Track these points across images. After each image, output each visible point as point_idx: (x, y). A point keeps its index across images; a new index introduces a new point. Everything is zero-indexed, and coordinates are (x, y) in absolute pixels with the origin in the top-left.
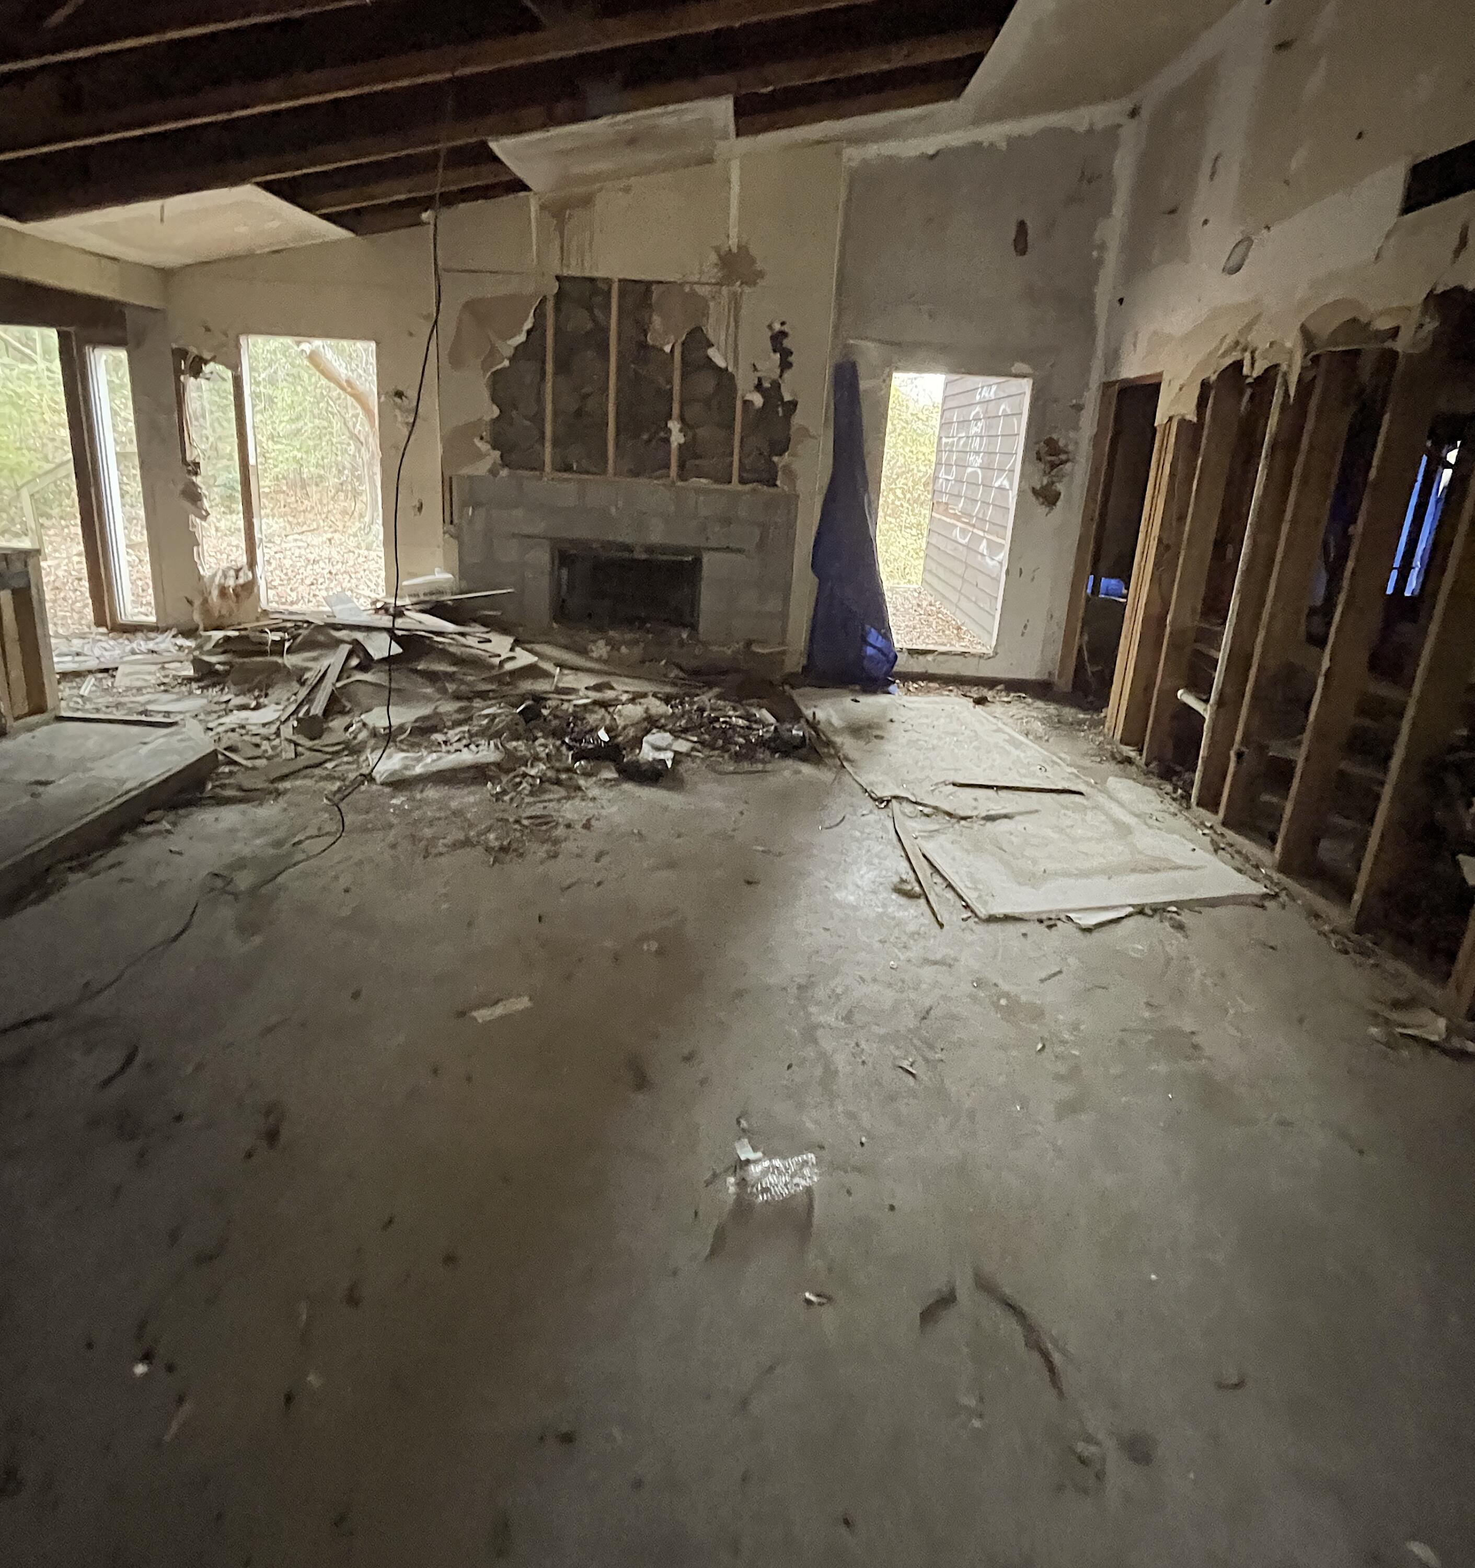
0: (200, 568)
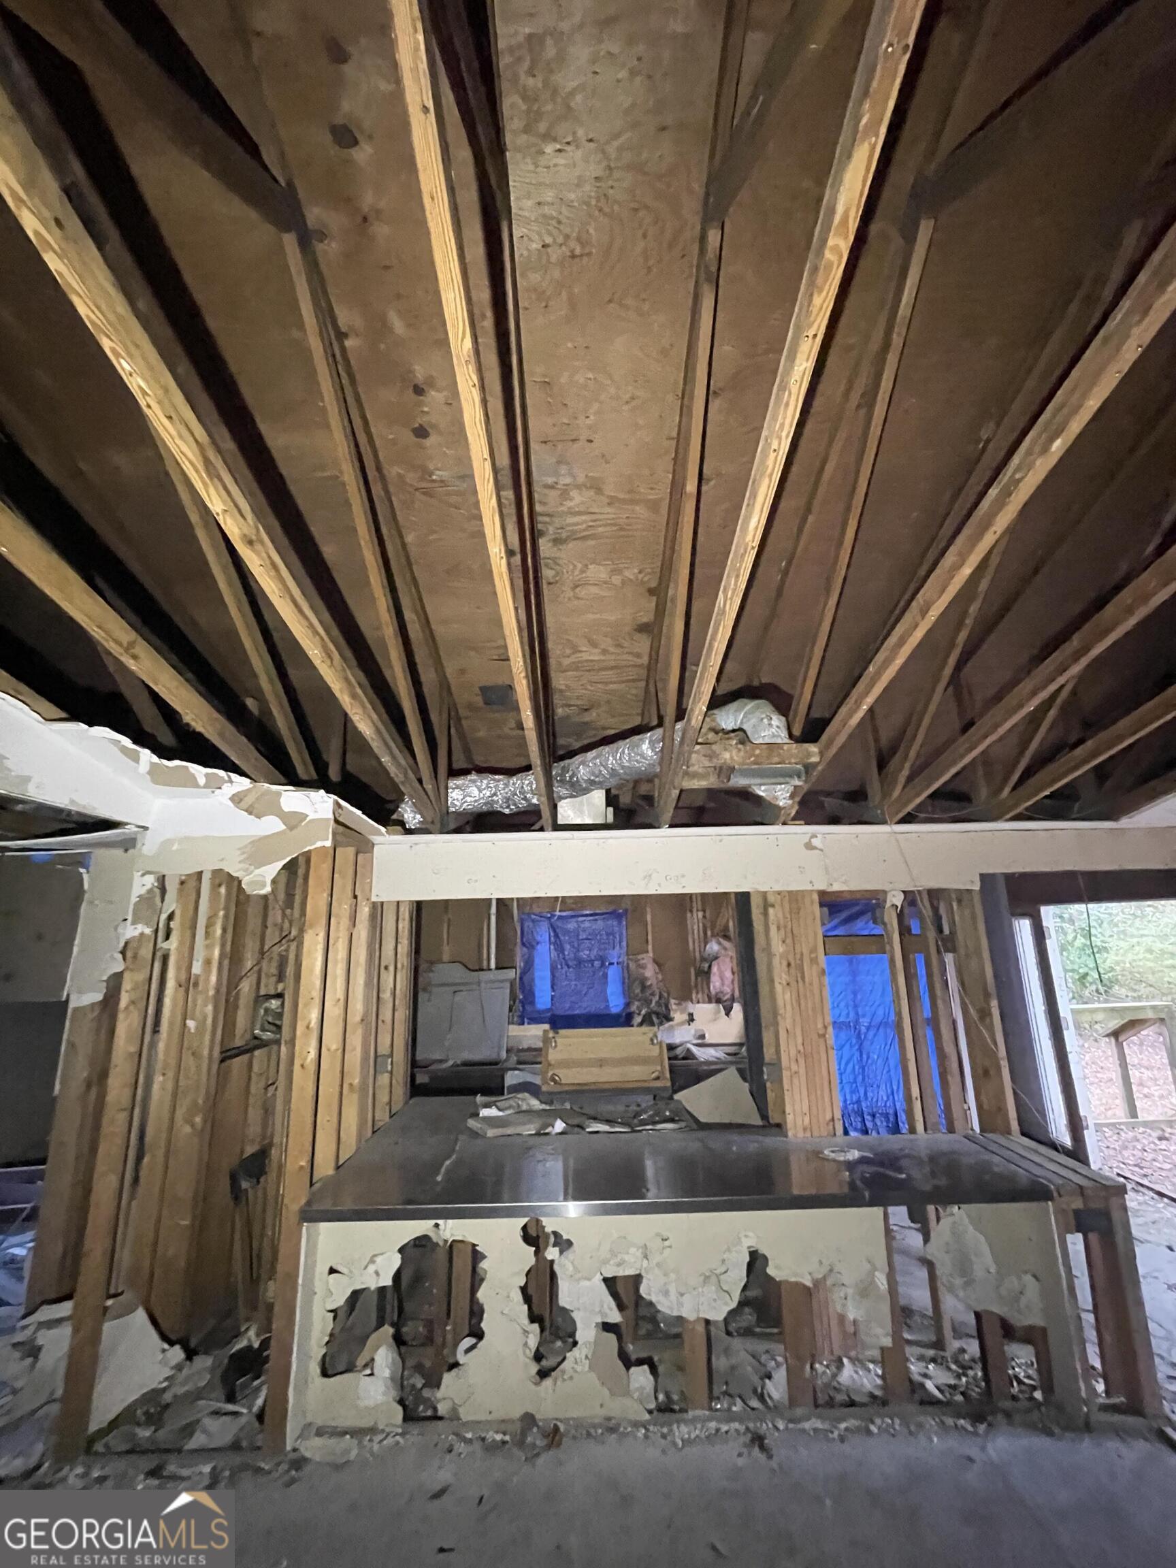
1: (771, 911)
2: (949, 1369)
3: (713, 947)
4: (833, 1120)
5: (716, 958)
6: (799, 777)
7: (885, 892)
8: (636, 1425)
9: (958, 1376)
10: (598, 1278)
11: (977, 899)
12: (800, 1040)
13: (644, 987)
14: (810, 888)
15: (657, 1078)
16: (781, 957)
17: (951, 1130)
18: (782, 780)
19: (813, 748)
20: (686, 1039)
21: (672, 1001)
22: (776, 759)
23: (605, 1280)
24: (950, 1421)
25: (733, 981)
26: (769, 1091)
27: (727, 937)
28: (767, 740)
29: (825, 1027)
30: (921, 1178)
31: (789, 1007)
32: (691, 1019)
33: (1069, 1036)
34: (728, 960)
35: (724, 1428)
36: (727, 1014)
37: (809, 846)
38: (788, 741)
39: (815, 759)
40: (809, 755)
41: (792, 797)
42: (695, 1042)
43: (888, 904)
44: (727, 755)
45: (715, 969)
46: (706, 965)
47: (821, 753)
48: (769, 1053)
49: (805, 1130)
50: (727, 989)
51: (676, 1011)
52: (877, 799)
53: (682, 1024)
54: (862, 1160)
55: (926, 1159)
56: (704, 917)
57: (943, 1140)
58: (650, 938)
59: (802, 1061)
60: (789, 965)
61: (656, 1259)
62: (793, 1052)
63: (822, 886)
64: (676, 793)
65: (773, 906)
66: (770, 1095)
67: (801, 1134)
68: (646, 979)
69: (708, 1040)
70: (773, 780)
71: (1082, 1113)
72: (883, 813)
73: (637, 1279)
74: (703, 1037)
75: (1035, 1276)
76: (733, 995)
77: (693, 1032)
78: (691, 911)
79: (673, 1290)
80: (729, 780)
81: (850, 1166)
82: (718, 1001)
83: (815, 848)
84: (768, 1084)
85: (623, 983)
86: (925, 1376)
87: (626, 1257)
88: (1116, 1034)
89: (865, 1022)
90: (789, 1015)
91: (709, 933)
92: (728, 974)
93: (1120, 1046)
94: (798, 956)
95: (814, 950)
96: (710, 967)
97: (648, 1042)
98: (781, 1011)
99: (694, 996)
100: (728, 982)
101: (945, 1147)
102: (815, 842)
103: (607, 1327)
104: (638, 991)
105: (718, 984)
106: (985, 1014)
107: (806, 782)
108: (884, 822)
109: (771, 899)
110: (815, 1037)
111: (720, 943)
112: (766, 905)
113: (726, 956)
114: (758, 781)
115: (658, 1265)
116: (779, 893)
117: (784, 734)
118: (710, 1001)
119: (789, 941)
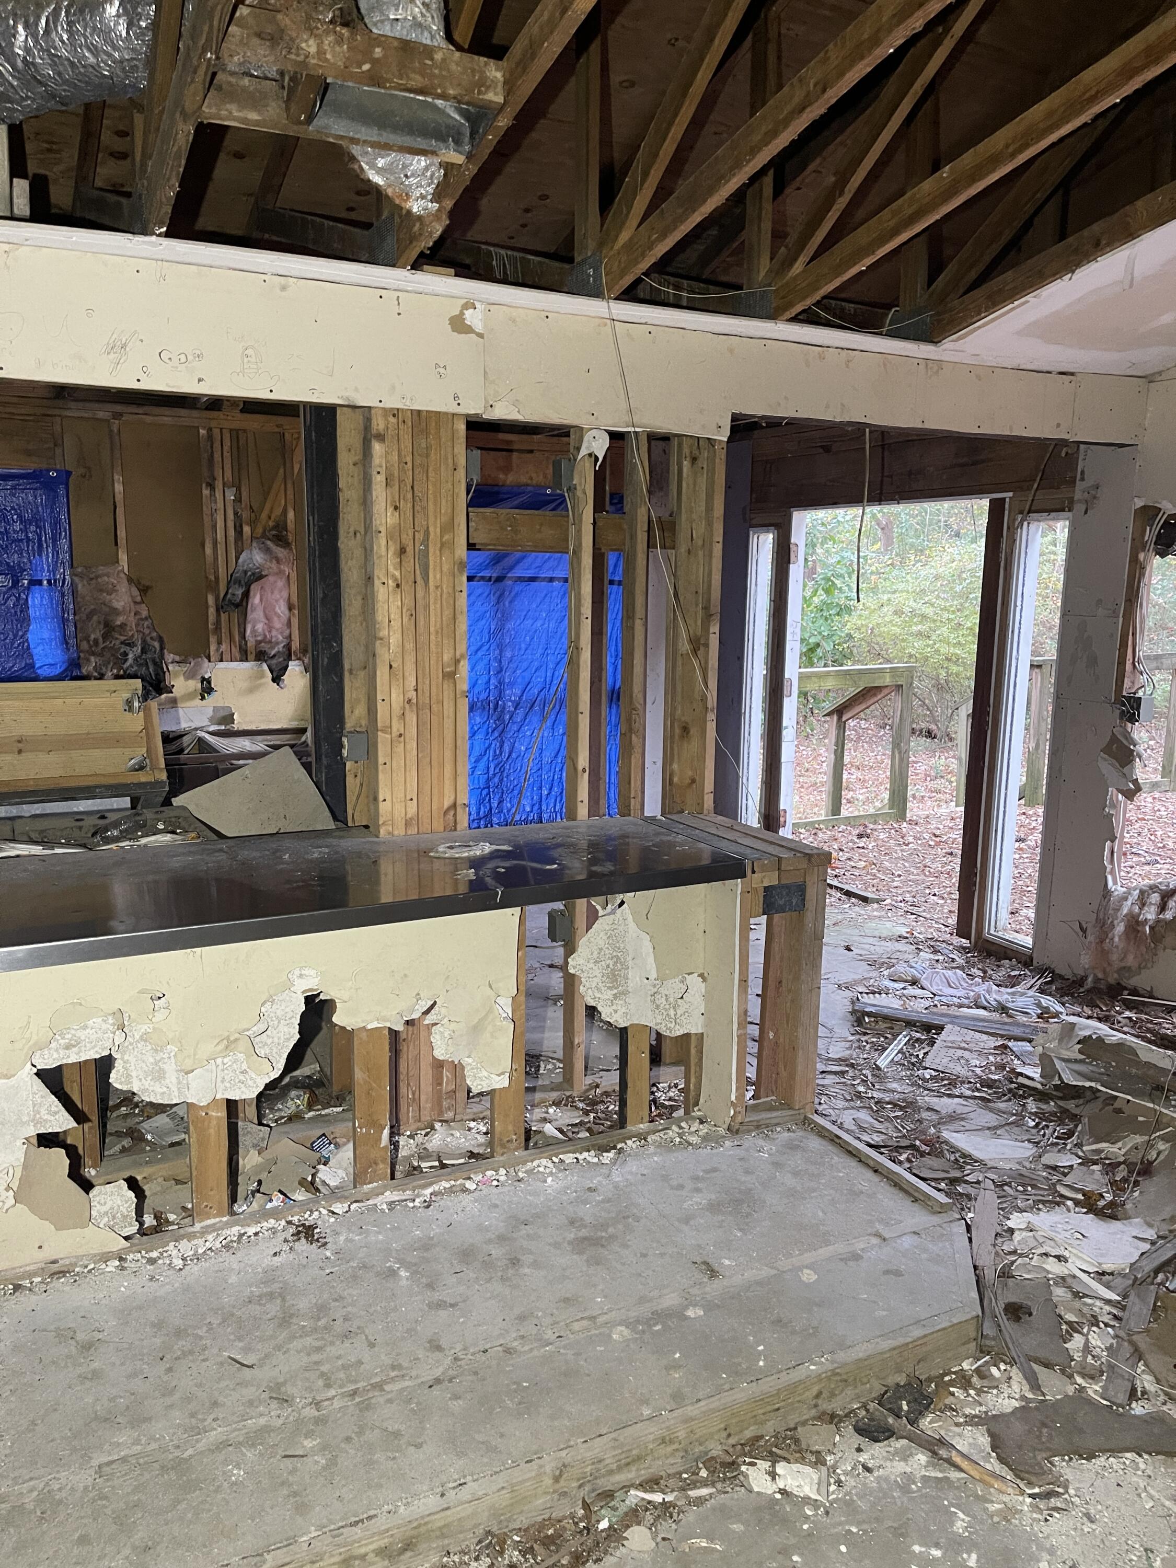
0: (1110, 878)
1: (377, 448)
2: (577, 1108)
3: (255, 557)
4: (454, 806)
5: (259, 577)
6: (458, 142)
7: (580, 430)
8: (105, 1258)
9: (586, 1113)
10: (28, 1071)
11: (721, 455)
12: (411, 682)
13: (109, 629)
14: (452, 408)
15: (141, 768)
16: (390, 537)
17: (625, 811)
18: (421, 143)
19: (495, 72)
20: (198, 725)
21: (169, 657)
22: (417, 80)
23: (40, 1074)
24: (569, 1158)
25: (289, 624)
26: (349, 779)
27: (281, 539)
28: (399, 31)
29: (457, 662)
30: (577, 869)
31: (396, 624)
32: (207, 688)
33: (790, 707)
34: (281, 583)
35: (251, 1231)
36: (277, 679)
37: (459, 325)
38: (444, 44)
39: (495, 97)
40: (483, 84)
41: (437, 196)
42: (213, 728)
43: (584, 452)
44: (311, 47)
45: (255, 599)
46: (239, 592)
47: (510, 86)
48: (354, 715)
49: (407, 824)
50: (278, 636)
51: (176, 675)
52: (591, 244)
53: (189, 696)
54: (494, 855)
55: (584, 844)
56: (238, 500)
57: (614, 824)
58: (122, 533)
59: (412, 718)
60: (403, 551)
61: (138, 1030)
62: (397, 699)
63: (474, 407)
64: (184, 133)
65: (381, 438)
66: (352, 784)
67: (399, 831)
68: (115, 612)
69: (239, 723)
70: (408, 141)
71: (782, 806)
72: (597, 277)
73: (105, 1065)
74: (229, 719)
75: (701, 975)
76: (288, 647)
77: (210, 712)
78: (212, 486)
79: (170, 1068)
80: (310, 119)
81: (476, 863)
82: (261, 656)
83: (469, 330)
84: (349, 765)
85: (64, 621)
86: (545, 1120)
87: (82, 1034)
88: (840, 711)
89: (512, 694)
90: (395, 639)
91: (247, 529)
92: (281, 609)
93: (841, 726)
94: (420, 536)
95: (449, 527)
96: (246, 595)
97: (121, 705)
98: (384, 633)
99: (213, 648)
100: (277, 624)
101: (614, 831)
102: (473, 318)
103: (47, 1140)
104: (96, 634)
105: (260, 627)
106: (697, 644)
107: (470, 157)
108: (595, 293)
109: (379, 424)
110: (437, 675)
111: (267, 550)
112: (368, 437)
113: (281, 572)
114: (372, 134)
115: (144, 1038)
116: (395, 413)
117: (436, 27)
118: (244, 657)
119: (406, 507)
